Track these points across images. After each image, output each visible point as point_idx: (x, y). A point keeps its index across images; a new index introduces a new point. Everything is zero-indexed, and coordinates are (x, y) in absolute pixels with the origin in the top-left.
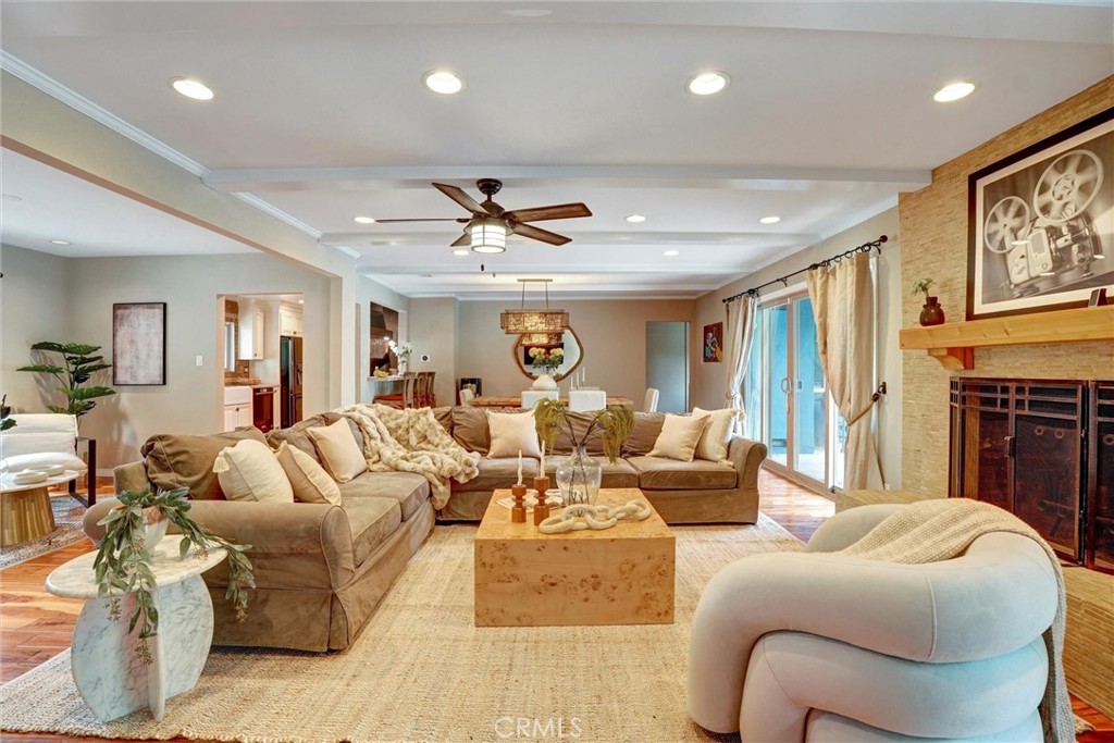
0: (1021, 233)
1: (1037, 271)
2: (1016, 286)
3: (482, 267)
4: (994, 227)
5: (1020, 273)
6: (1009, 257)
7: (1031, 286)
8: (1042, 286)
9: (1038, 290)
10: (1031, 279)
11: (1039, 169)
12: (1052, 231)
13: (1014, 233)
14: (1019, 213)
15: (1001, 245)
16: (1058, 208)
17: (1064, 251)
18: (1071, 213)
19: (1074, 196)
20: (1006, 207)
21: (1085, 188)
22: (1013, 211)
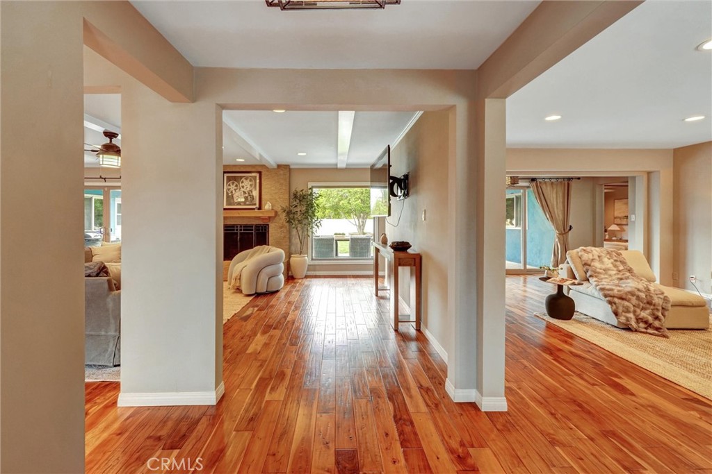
0: (237, 191)
1: (241, 200)
2: (236, 203)
4: (229, 187)
5: (236, 200)
6: (233, 196)
8: (242, 204)
10: (240, 202)
11: (241, 177)
12: (245, 193)
13: (235, 190)
14: (236, 186)
15: (232, 192)
16: (245, 187)
17: (247, 197)
18: (248, 189)
19: (249, 186)
20: (233, 183)
21: (251, 185)
22: (235, 185)
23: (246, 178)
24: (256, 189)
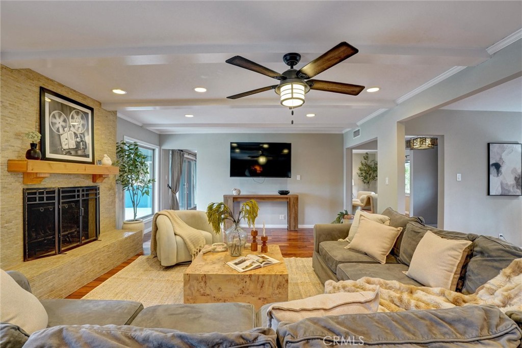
0: (66, 129)
1: (72, 147)
2: (64, 150)
3: (293, 114)
4: (54, 121)
5: (66, 145)
6: (62, 137)
7: (69, 152)
8: (73, 152)
9: (71, 154)
10: (69, 149)
11: (71, 109)
12: (75, 134)
13: (64, 128)
14: (65, 121)
15: (58, 130)
16: (76, 127)
17: (79, 143)
18: (80, 131)
19: (81, 126)
20: (60, 116)
21: (83, 125)
22: (62, 119)
23: (78, 113)
24: (88, 134)
